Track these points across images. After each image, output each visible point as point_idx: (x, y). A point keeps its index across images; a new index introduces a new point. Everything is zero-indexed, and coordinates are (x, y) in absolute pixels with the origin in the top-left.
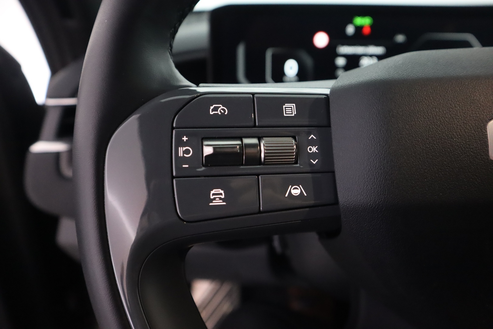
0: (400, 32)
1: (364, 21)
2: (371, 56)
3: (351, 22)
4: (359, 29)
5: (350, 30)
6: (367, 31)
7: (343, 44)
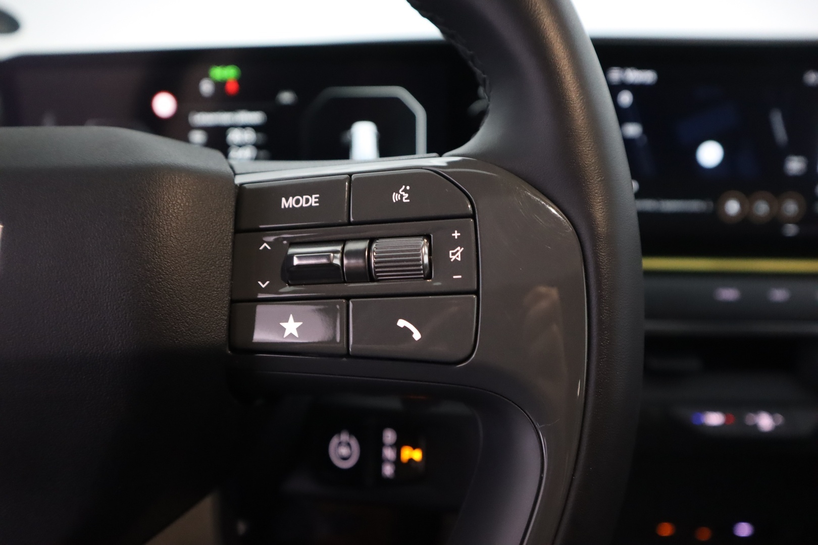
0: (286, 88)
1: (227, 73)
2: (244, 127)
3: (206, 75)
4: (220, 86)
5: (206, 87)
6: (232, 88)
7: (200, 110)
